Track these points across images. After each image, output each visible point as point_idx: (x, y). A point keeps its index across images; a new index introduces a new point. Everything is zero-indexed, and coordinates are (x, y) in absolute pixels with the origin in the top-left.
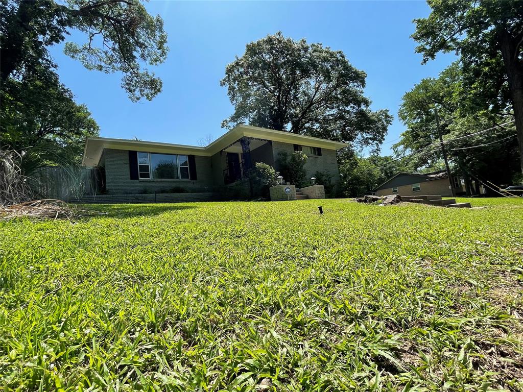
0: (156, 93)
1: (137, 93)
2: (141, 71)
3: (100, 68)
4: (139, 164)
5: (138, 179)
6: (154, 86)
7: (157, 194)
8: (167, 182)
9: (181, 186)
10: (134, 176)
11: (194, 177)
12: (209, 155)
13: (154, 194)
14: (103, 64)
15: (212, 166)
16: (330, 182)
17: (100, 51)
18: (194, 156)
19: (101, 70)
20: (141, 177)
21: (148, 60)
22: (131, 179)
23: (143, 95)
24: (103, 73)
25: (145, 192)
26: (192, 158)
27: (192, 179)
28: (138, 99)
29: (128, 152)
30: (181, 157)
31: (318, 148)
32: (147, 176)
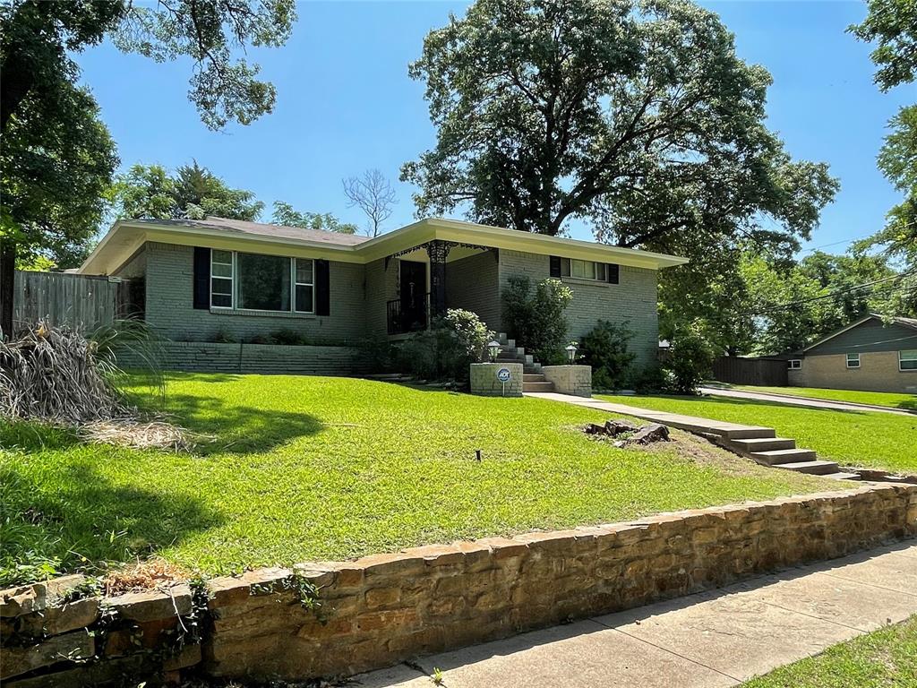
0: (259, 111)
1: (219, 110)
2: (232, 64)
3: (146, 49)
4: (212, 277)
5: (208, 308)
6: (258, 96)
7: (245, 345)
9: (293, 326)
10: (200, 302)
11: (323, 309)
12: (362, 260)
13: (238, 345)
14: (153, 42)
15: (365, 284)
16: (624, 351)
17: (151, 13)
18: (328, 262)
19: (147, 53)
20: (214, 304)
21: (251, 38)
22: (195, 307)
23: (231, 116)
24: (152, 60)
25: (219, 338)
26: (323, 267)
27: (318, 313)
28: (221, 124)
29: (192, 251)
30: (300, 261)
31: (610, 266)
32: (227, 302)
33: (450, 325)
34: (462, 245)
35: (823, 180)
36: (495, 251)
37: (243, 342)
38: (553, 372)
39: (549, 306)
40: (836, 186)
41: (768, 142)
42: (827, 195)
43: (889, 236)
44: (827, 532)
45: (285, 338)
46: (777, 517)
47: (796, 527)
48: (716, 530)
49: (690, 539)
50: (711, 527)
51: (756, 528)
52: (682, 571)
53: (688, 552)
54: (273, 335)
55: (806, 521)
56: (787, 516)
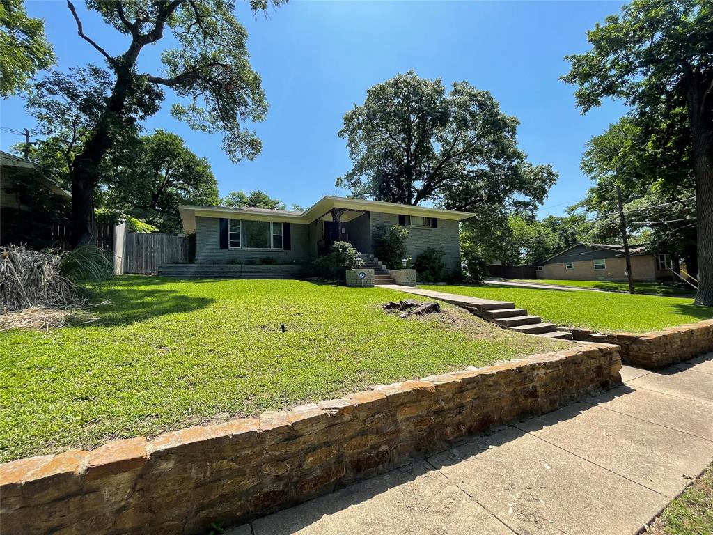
0: (256, 154)
1: (238, 154)
2: (241, 131)
3: (204, 128)
4: (229, 232)
5: (227, 247)
6: (254, 145)
7: (244, 265)
8: (257, 252)
9: (272, 256)
10: (223, 244)
11: (287, 247)
12: (307, 222)
13: (240, 265)
14: (207, 124)
15: (309, 235)
16: (439, 262)
17: (204, 110)
18: (289, 224)
19: (204, 130)
20: (231, 245)
21: (251, 118)
22: (221, 248)
23: (243, 156)
24: (207, 133)
25: (232, 262)
26: (287, 226)
27: (284, 249)
28: (238, 160)
29: (219, 220)
30: (275, 224)
31: (432, 219)
32: (237, 244)
33: (336, 249)
34: (349, 210)
35: (550, 174)
36: (368, 213)
37: (242, 264)
38: (395, 273)
39: (396, 239)
40: (557, 176)
41: (519, 156)
42: (552, 181)
43: (587, 203)
44: (541, 391)
45: (267, 261)
46: (491, 383)
47: (511, 390)
48: (425, 403)
49: (394, 416)
50: (419, 401)
51: (469, 396)
52: (384, 448)
53: (392, 428)
54: (261, 260)
55: (521, 384)
56: (502, 382)
